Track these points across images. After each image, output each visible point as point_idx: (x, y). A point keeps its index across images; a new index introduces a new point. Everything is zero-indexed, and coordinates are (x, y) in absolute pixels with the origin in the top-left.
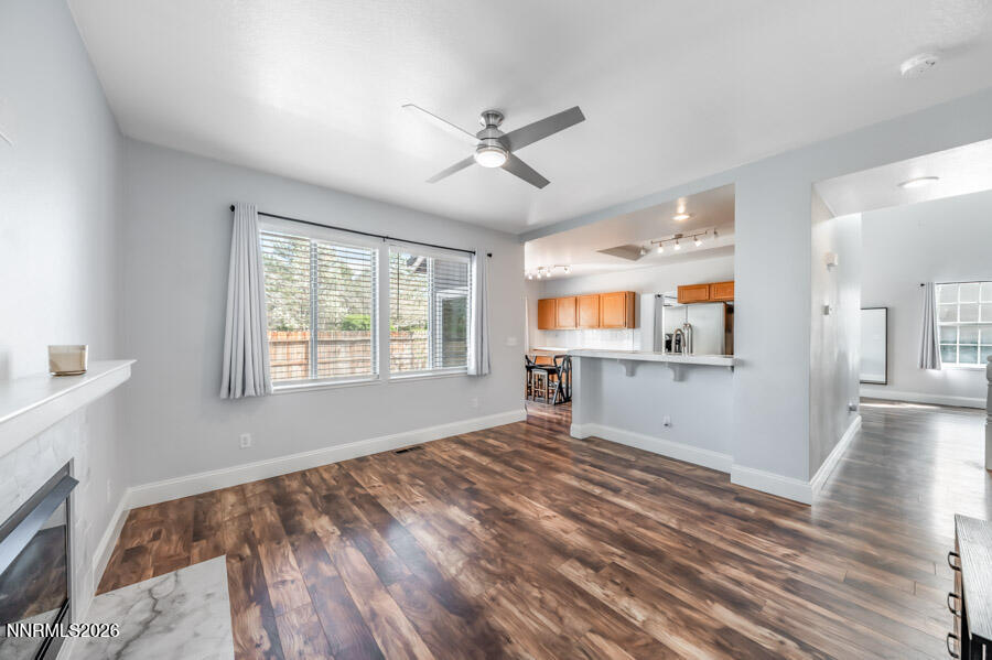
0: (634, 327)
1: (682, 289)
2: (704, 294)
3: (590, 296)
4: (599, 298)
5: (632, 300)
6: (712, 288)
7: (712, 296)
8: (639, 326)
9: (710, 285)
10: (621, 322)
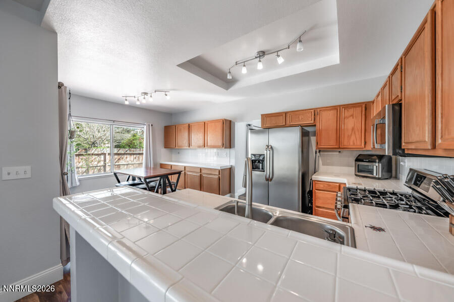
0: (230, 147)
1: (265, 117)
2: (281, 121)
3: (198, 123)
4: (205, 125)
5: (228, 126)
6: (288, 115)
7: (288, 122)
8: (234, 147)
9: (286, 113)
10: (220, 144)
